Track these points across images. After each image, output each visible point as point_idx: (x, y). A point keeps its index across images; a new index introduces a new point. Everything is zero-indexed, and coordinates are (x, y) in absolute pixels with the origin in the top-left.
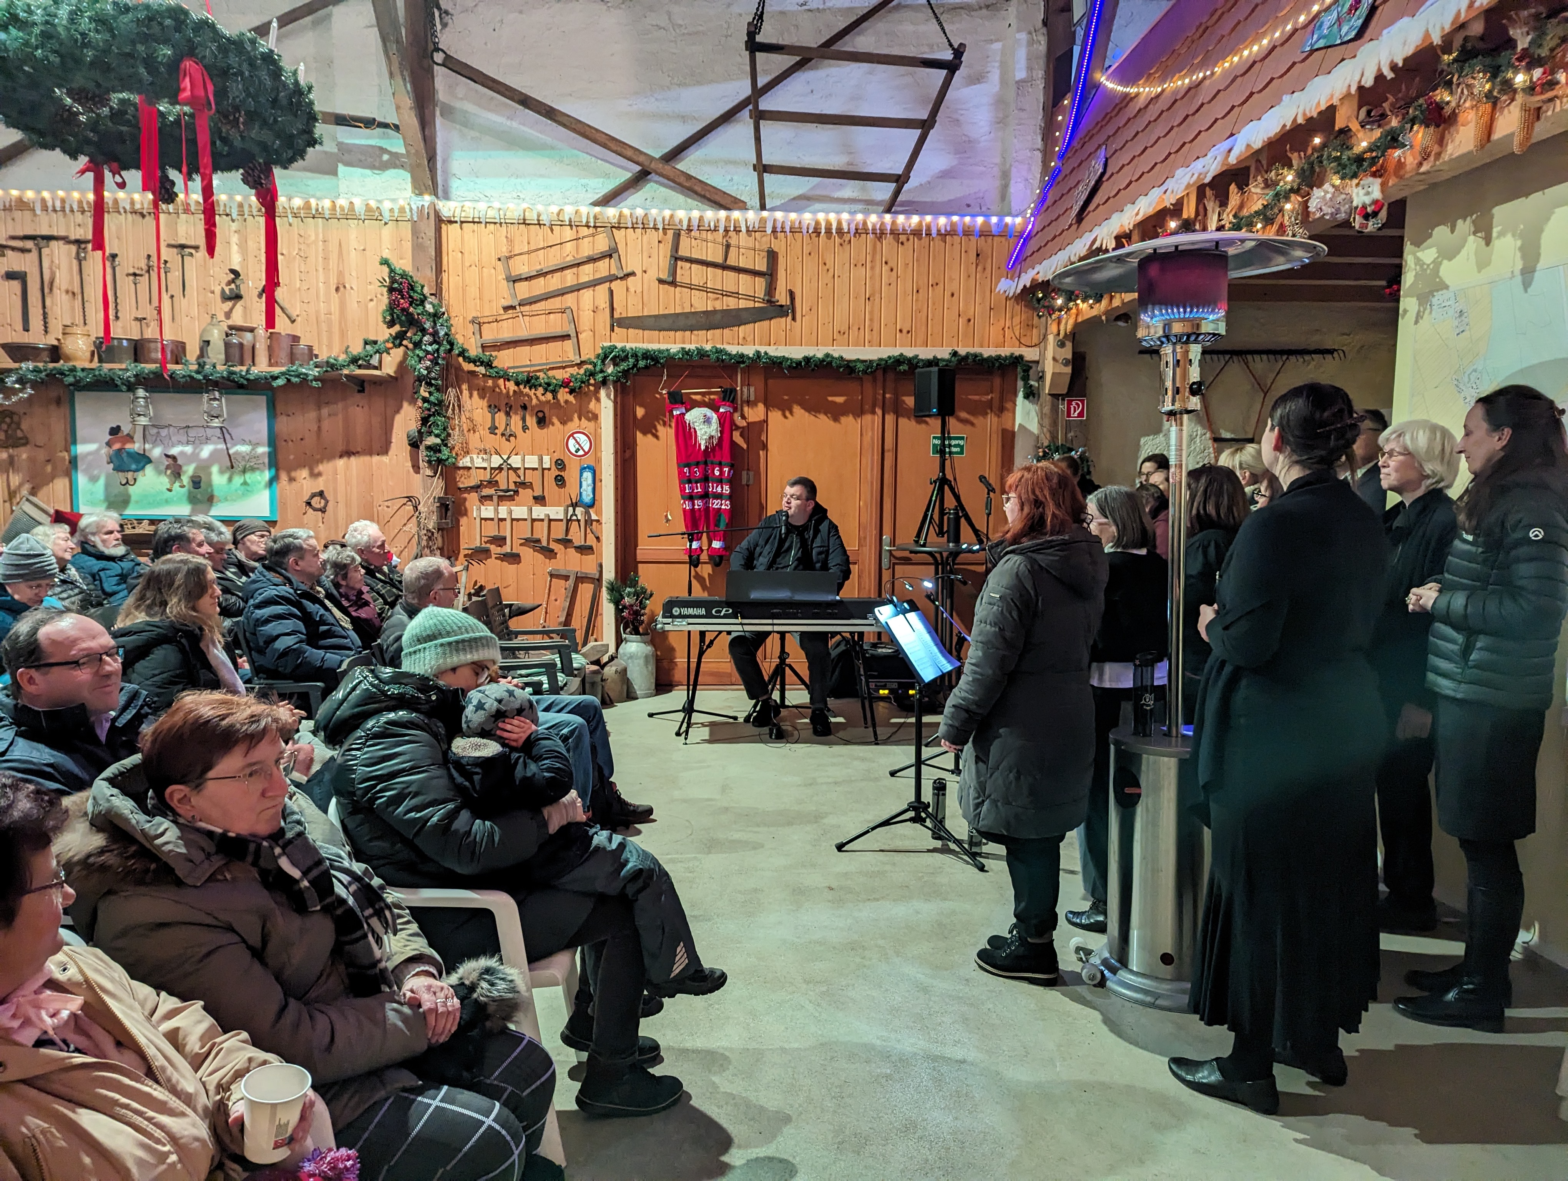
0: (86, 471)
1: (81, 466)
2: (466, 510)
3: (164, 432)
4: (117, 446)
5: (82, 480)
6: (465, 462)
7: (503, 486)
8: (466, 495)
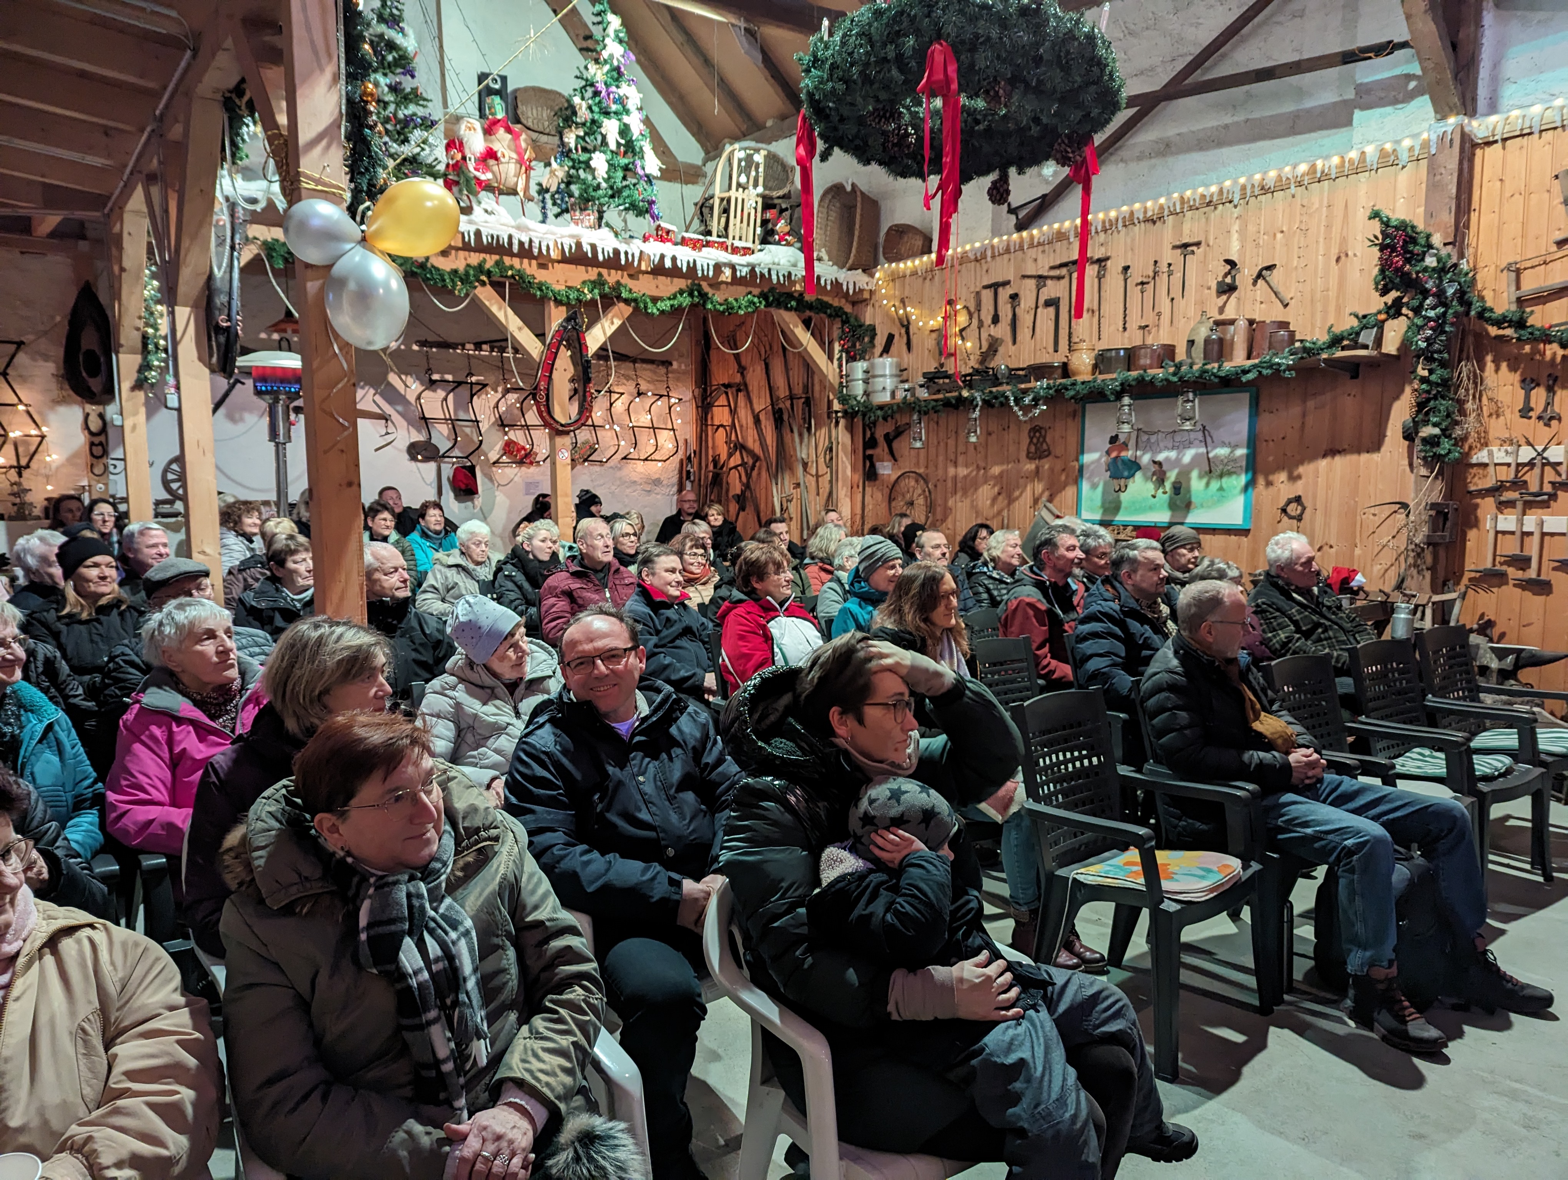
0: (1089, 478)
1: (1086, 474)
2: (1477, 520)
3: (1153, 438)
4: (1114, 455)
5: (1085, 486)
6: (1481, 456)
7: (1534, 487)
8: (1479, 501)
